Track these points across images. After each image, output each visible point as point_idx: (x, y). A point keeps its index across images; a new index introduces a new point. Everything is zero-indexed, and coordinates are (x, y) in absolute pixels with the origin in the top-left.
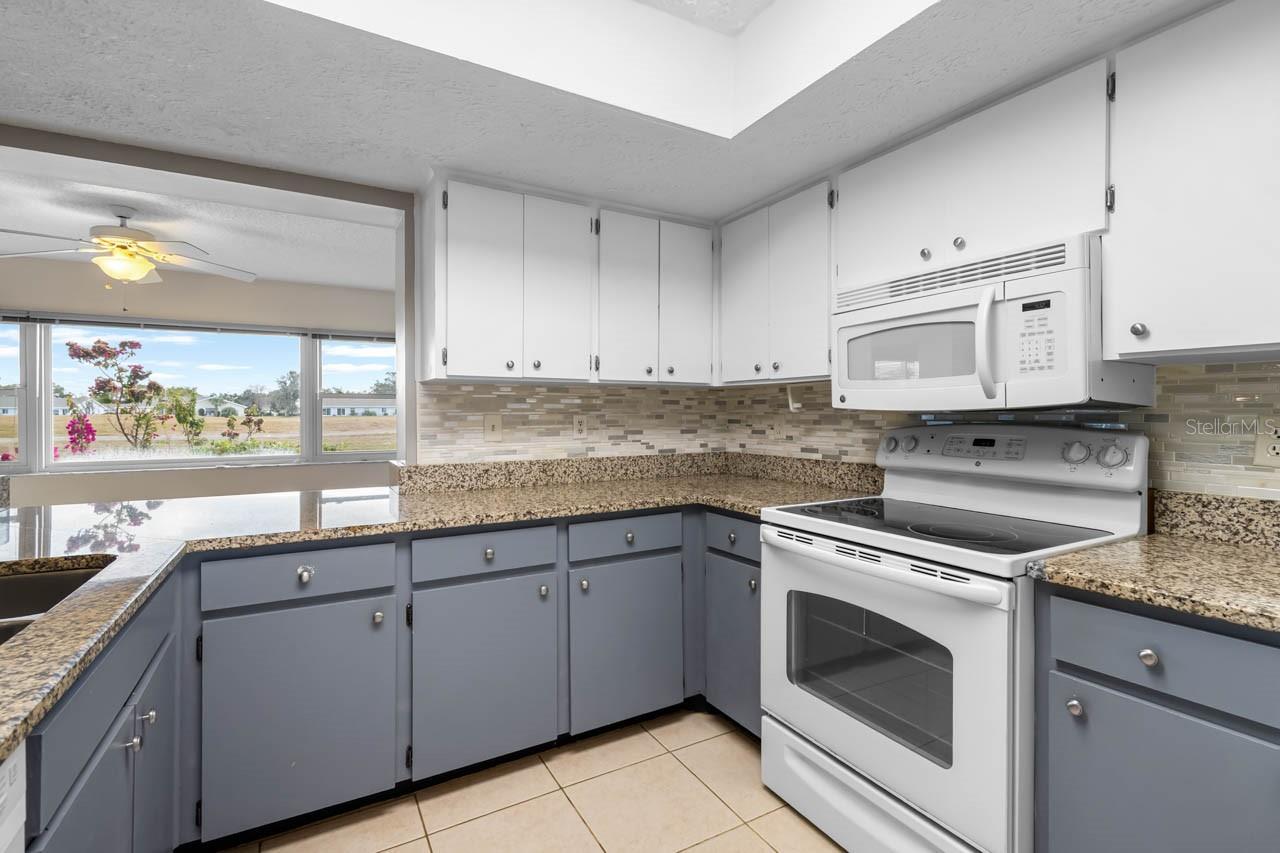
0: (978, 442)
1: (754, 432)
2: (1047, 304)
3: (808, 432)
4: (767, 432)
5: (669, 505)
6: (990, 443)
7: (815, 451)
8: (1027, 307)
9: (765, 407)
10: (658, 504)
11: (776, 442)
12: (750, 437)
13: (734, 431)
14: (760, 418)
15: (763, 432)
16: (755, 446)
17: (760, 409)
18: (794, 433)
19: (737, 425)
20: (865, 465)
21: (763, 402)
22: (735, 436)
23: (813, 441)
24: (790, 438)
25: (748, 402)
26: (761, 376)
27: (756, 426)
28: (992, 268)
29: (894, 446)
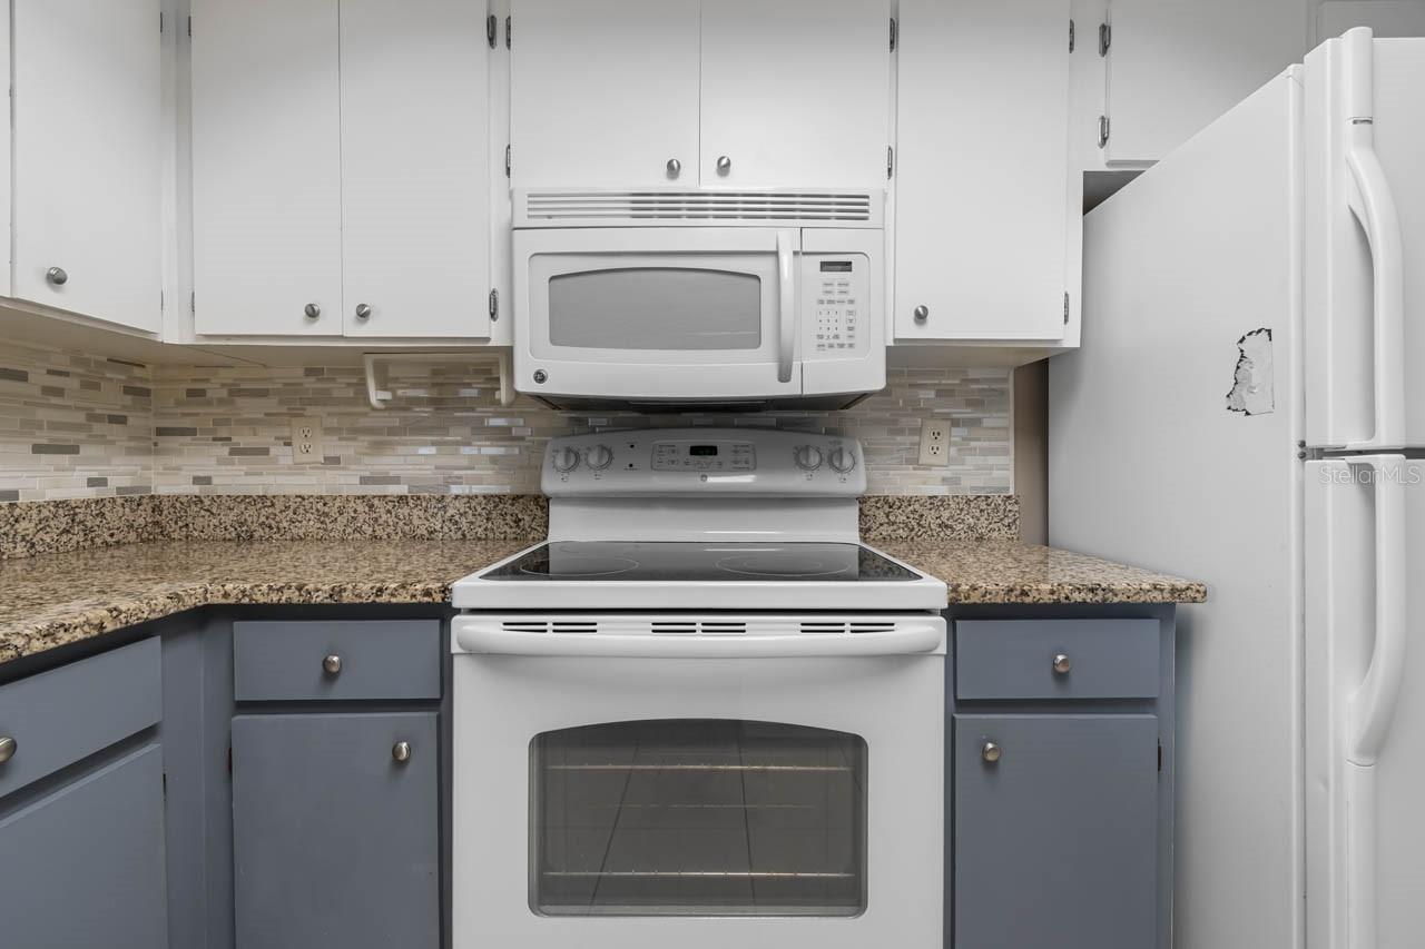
0: (696, 451)
1: (234, 452)
2: (847, 266)
3: (378, 448)
4: (273, 451)
5: (134, 621)
6: (712, 451)
7: (396, 480)
8: (825, 266)
9: (270, 404)
10: (101, 626)
11: (298, 468)
12: (221, 462)
13: (180, 453)
14: (252, 423)
15: (265, 451)
16: (233, 478)
17: (250, 408)
18: (345, 450)
19: (188, 439)
20: (501, 498)
21: (263, 393)
22: (175, 461)
23: (388, 463)
24: (333, 461)
25: (215, 391)
26: (317, 328)
27: (243, 440)
28: (785, 206)
29: (575, 460)
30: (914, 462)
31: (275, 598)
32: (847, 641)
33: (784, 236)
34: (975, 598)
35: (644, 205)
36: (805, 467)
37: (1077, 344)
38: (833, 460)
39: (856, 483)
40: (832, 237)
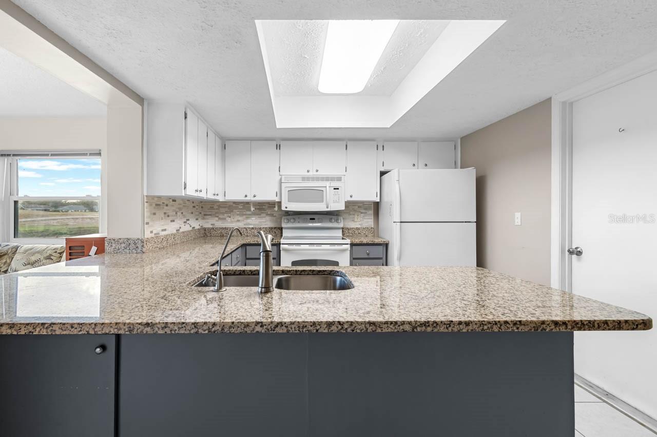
0: (311, 219)
1: (219, 219)
2: (338, 189)
3: (247, 218)
4: (227, 219)
6: (314, 219)
7: (251, 225)
8: (335, 189)
9: (227, 209)
11: (232, 222)
12: (217, 221)
13: (208, 219)
14: (223, 214)
15: (225, 219)
16: (219, 224)
17: (223, 210)
18: (240, 218)
19: (210, 216)
20: (272, 228)
21: (225, 207)
22: (208, 221)
23: (249, 221)
24: (238, 221)
25: (215, 207)
26: (247, 199)
27: (221, 216)
28: (327, 179)
29: (289, 221)
30: (353, 221)
31: (253, 243)
32: (336, 247)
33: (327, 184)
34: (355, 242)
35: (304, 179)
36: (331, 222)
37: (379, 201)
38: (337, 221)
39: (341, 225)
40: (336, 184)
